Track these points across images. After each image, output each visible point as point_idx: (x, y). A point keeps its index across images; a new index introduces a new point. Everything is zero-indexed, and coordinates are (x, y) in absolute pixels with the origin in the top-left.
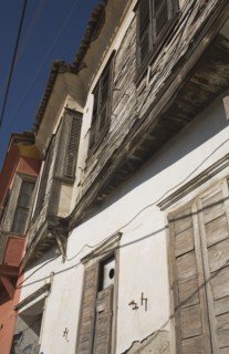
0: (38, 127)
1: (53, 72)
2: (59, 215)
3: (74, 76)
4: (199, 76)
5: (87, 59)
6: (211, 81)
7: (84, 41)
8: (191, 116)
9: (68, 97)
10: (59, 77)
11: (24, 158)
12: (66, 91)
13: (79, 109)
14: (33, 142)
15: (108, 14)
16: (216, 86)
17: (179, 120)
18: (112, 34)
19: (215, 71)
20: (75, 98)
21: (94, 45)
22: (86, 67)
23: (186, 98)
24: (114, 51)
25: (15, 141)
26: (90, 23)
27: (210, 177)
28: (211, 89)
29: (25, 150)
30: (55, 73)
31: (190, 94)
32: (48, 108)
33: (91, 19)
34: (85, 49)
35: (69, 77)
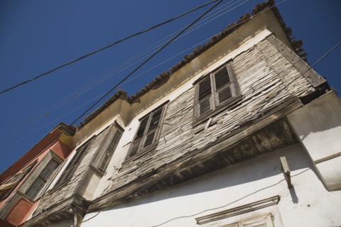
0: (82, 126)
1: (116, 96)
2: (84, 196)
3: (129, 104)
4: (259, 137)
5: (143, 98)
6: (263, 143)
7: (146, 87)
8: (236, 161)
9: (119, 115)
10: (119, 100)
11: (60, 142)
12: (118, 111)
13: (123, 126)
14: (73, 134)
15: (171, 79)
16: (263, 147)
17: (227, 160)
18: (168, 91)
19: (269, 138)
20: (123, 118)
21: (152, 92)
22: (139, 102)
23: (243, 148)
24: (168, 101)
25: (61, 128)
26: (156, 79)
27: (253, 210)
28: (260, 148)
29: (64, 137)
30: (117, 97)
31: (247, 146)
32: (98, 116)
33: (159, 77)
34: (144, 92)
35: (125, 104)
